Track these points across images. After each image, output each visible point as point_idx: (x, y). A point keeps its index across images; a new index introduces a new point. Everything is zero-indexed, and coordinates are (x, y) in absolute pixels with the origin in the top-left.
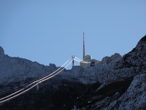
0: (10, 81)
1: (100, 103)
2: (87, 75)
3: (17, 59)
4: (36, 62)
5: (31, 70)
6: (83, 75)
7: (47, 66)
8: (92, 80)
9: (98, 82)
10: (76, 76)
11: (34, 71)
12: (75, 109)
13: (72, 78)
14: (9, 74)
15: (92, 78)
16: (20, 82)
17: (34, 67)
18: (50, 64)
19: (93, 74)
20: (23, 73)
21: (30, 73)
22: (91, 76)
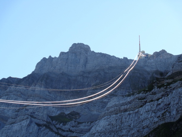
0: (97, 68)
1: (174, 85)
2: (149, 65)
3: (101, 53)
4: (114, 56)
5: (111, 61)
6: (146, 65)
7: (121, 59)
8: (153, 68)
9: (157, 69)
10: (142, 65)
11: (113, 62)
12: (156, 88)
13: (139, 67)
14: (95, 64)
15: (153, 67)
16: (104, 69)
17: (113, 59)
18: (124, 57)
19: (153, 64)
20: (105, 63)
21: (110, 63)
22: (152, 66)
